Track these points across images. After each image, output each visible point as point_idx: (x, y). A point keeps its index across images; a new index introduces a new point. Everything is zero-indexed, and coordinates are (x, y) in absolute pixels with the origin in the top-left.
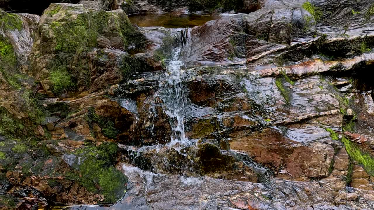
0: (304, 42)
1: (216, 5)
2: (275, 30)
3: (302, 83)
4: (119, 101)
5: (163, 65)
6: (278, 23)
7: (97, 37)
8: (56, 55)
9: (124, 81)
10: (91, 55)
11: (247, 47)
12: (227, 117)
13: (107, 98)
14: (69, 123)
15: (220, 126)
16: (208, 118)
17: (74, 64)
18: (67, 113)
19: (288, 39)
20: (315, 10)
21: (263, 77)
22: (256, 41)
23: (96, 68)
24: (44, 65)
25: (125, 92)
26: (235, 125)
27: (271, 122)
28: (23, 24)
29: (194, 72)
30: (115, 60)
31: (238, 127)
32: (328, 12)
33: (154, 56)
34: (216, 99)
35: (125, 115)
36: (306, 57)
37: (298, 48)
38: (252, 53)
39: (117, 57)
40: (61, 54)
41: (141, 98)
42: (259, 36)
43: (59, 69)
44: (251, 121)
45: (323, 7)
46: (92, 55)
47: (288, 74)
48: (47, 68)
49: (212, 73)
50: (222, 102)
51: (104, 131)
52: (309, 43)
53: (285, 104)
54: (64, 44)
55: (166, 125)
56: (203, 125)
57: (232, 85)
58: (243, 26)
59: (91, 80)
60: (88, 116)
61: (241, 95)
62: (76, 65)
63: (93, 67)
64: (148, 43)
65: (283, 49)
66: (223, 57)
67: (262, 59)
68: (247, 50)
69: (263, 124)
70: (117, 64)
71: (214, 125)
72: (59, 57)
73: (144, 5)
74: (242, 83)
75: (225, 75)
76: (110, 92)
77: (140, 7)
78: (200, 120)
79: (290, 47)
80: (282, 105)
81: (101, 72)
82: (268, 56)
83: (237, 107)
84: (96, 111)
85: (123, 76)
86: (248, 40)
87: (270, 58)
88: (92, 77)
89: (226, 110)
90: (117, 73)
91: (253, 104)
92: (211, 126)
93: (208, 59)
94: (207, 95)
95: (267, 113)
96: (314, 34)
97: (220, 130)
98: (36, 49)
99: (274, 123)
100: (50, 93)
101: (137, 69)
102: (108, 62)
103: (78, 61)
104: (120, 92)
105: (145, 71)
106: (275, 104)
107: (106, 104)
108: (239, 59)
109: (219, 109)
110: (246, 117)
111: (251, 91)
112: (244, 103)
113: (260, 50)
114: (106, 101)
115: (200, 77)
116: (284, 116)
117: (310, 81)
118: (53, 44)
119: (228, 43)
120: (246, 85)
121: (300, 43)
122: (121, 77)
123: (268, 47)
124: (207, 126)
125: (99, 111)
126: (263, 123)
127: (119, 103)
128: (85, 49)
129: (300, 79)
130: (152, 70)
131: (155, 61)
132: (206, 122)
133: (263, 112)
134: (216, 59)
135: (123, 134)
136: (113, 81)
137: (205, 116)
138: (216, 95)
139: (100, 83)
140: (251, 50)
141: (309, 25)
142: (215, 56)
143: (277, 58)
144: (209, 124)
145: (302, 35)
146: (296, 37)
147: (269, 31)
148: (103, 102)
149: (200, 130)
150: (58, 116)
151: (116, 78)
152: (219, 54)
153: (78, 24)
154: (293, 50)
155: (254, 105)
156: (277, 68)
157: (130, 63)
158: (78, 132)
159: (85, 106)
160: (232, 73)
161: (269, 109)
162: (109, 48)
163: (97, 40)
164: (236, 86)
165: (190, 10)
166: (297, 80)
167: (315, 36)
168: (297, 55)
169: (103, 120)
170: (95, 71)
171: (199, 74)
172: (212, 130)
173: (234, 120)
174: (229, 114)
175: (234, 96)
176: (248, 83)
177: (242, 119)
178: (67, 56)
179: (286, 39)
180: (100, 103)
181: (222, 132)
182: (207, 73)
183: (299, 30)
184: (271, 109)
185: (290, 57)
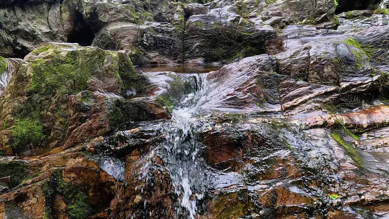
0: (360, 82)
1: (235, 55)
2: (317, 67)
3: (371, 138)
4: (100, 160)
5: (167, 111)
6: (320, 59)
7: (87, 79)
8: (29, 97)
9: (111, 132)
10: (73, 98)
11: (280, 90)
12: (264, 189)
13: (83, 156)
14: (16, 194)
15: (253, 206)
16: (234, 191)
17: (51, 109)
18: (22, 178)
19: (336, 79)
20: (362, 48)
21: (311, 128)
22: (291, 82)
23: (77, 114)
24: (10, 110)
25: (110, 148)
26: (279, 205)
27: (339, 200)
28: (6, 66)
29: (210, 120)
30: (104, 103)
31: (284, 207)
32: (380, 50)
33: (156, 101)
34: (245, 160)
35: (105, 183)
36: (365, 103)
37: (353, 89)
38: (288, 97)
39: (106, 99)
40: (36, 97)
41: (131, 157)
42: (296, 75)
43: (30, 116)
44: (305, 196)
45: (372, 44)
46: (75, 97)
47: (347, 125)
48: (13, 114)
49: (235, 121)
50: (253, 165)
51: (70, 210)
52: (367, 83)
53: (356, 169)
54: (41, 84)
55: (165, 200)
56: (226, 203)
57: (267, 139)
58: (273, 65)
59: (68, 131)
60: (49, 183)
61: (283, 154)
62: (53, 111)
63: (74, 113)
64: (152, 88)
65: (331, 91)
66: (250, 103)
67: (304, 105)
68: (281, 94)
69: (327, 203)
70: (104, 109)
71: (244, 203)
72: (32, 100)
73: (154, 57)
74: (281, 136)
75: (255, 124)
76: (88, 146)
77: (150, 59)
78: (221, 194)
79: (340, 89)
80: (351, 170)
81: (83, 120)
82: (313, 100)
83: (278, 173)
84: (63, 175)
85: (111, 125)
86: (281, 81)
87: (315, 103)
88: (70, 127)
89: (261, 178)
90: (102, 120)
91: (304, 168)
92: (240, 204)
93: (229, 106)
94: (230, 154)
95: (330, 183)
96: (370, 73)
97: (254, 211)
98: (9, 92)
99: (346, 202)
100: (6, 149)
101: (132, 117)
102: (93, 107)
103: (56, 106)
104: (102, 148)
105: (143, 120)
106: (340, 168)
107: (80, 165)
108: (271, 105)
109: (249, 176)
110: (295, 190)
111: (297, 147)
112: (289, 165)
113: (300, 93)
114: (81, 160)
115: (218, 127)
116: (360, 189)
117: (382, 135)
118: (28, 84)
119: (254, 85)
120: (287, 138)
121: (354, 84)
122: (107, 125)
123: (310, 89)
124: (232, 204)
125: (69, 176)
126: (326, 201)
127: (99, 163)
128: (68, 91)
129: (366, 131)
130: (153, 118)
131: (157, 106)
132: (230, 198)
133: (323, 181)
134: (239, 106)
135: (99, 215)
136: (96, 132)
137: (228, 187)
138: (244, 152)
139: (78, 135)
140: (287, 94)
141: (361, 62)
142: (238, 101)
143: (325, 103)
144: (235, 201)
145: (354, 74)
146: (347, 76)
147: (308, 69)
148: (76, 162)
149: (220, 211)
150: (6, 182)
151: (101, 127)
152: (244, 99)
153: (66, 62)
154: (346, 93)
155: (306, 168)
156: (330, 116)
157: (123, 109)
158: (27, 210)
159: (49, 168)
160: (265, 122)
161: (331, 176)
162: (100, 92)
163: (87, 82)
164: (274, 140)
165: (205, 61)
166: (362, 133)
167: (373, 75)
168: (353, 100)
169: (71, 191)
170: (75, 118)
171: (217, 123)
172: (241, 212)
173: (277, 195)
174: (267, 184)
175: (272, 155)
176: (290, 136)
177: (289, 192)
178: (43, 99)
179: (334, 78)
180: (71, 163)
181: (257, 215)
182: (228, 121)
183: (349, 67)
184: (335, 177)
185: (343, 102)
